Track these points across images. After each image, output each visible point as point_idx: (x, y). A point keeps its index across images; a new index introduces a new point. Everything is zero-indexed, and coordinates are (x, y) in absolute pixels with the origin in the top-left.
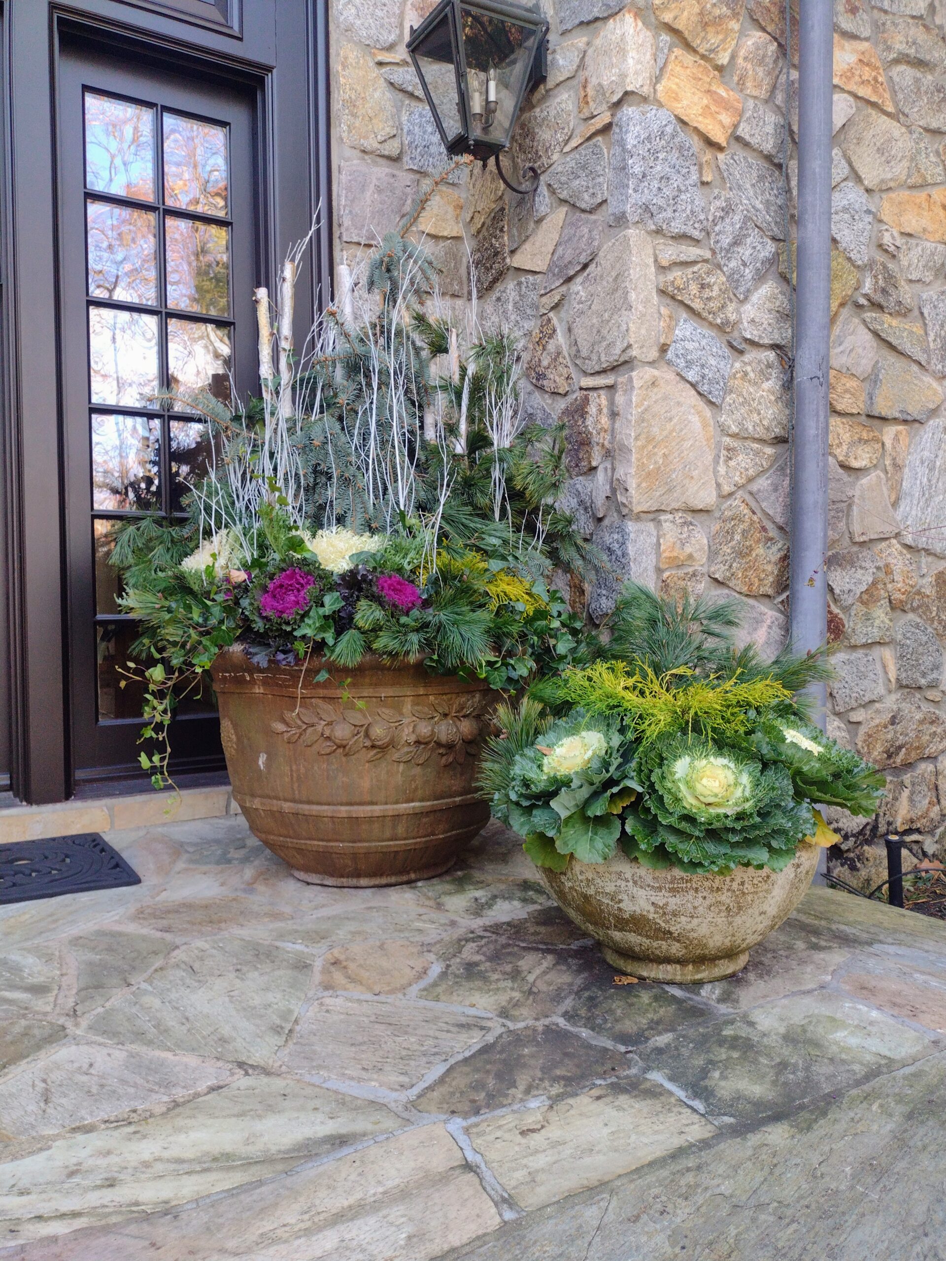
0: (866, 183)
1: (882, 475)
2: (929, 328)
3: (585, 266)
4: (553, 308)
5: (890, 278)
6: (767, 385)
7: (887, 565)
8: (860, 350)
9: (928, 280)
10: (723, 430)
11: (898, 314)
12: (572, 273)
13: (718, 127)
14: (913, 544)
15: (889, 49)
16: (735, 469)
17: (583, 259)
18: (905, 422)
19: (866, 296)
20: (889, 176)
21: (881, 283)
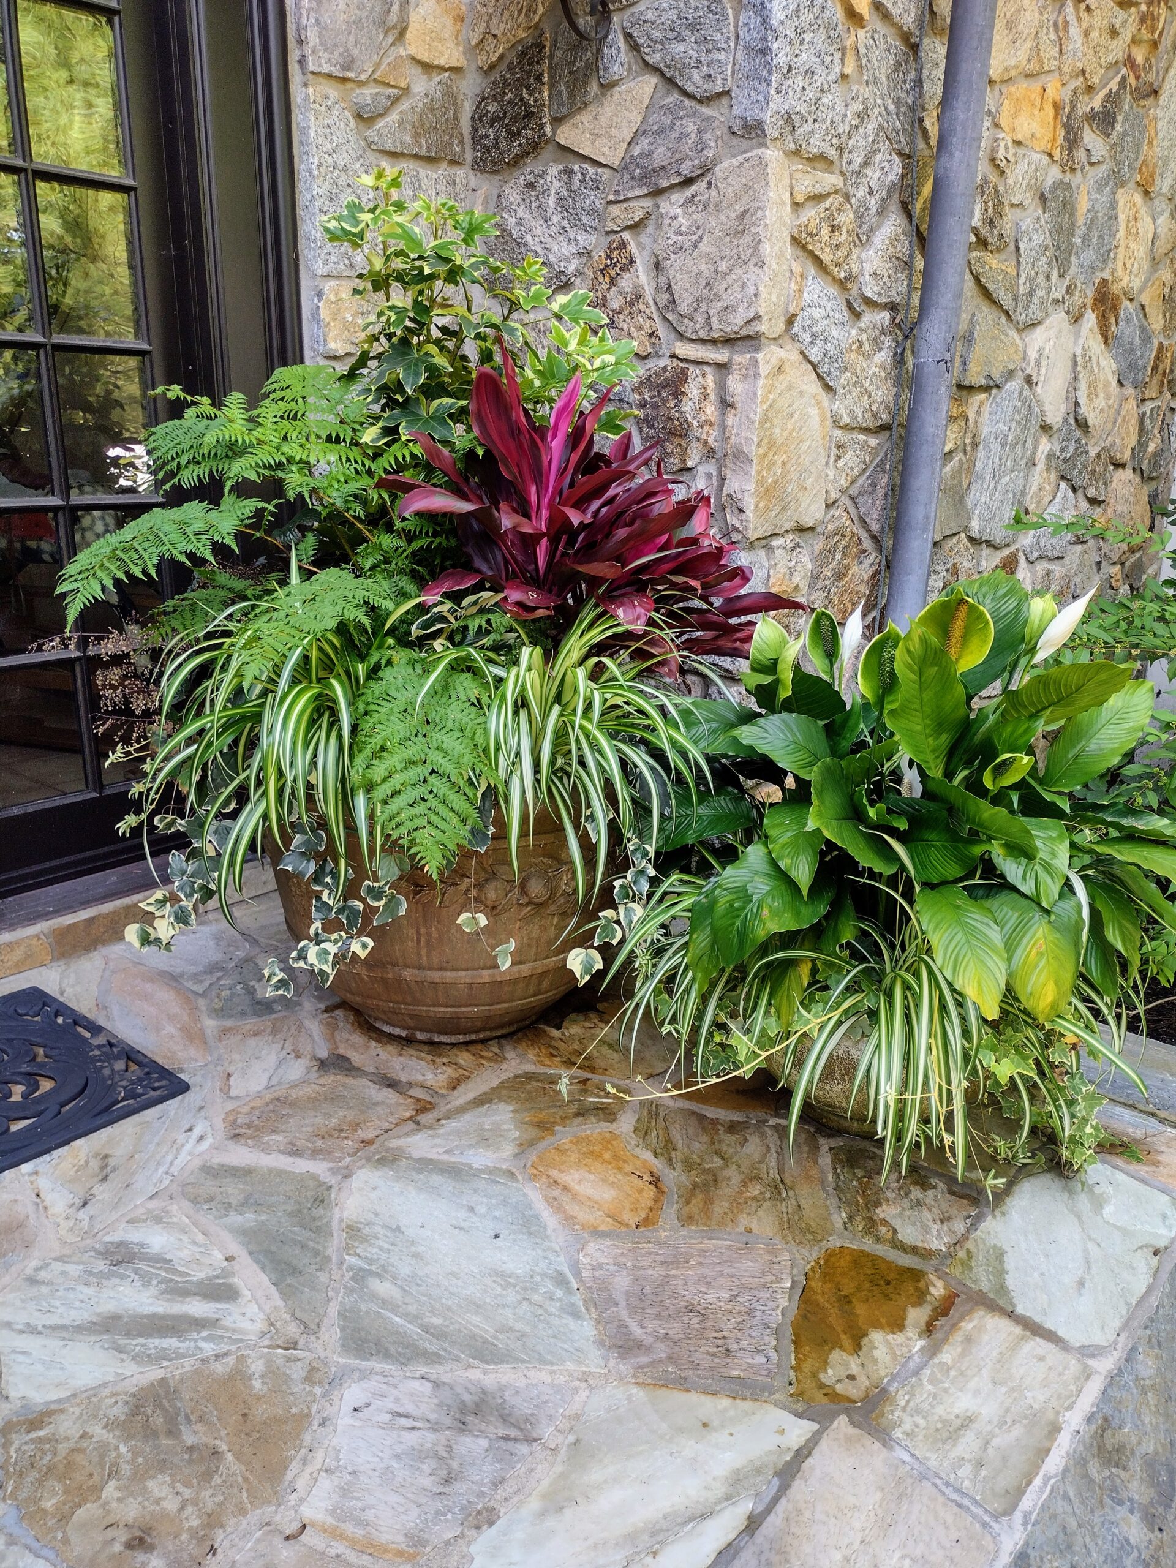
1: (962, 458)
2: (1022, 268)
3: (688, 182)
4: (628, 228)
5: (998, 204)
6: (879, 358)
7: (955, 565)
9: (1026, 203)
10: (836, 423)
11: (999, 251)
12: (665, 184)
14: (978, 536)
16: (843, 470)
17: (686, 169)
18: (987, 389)
19: (975, 230)
20: (1012, 61)
21: (989, 210)
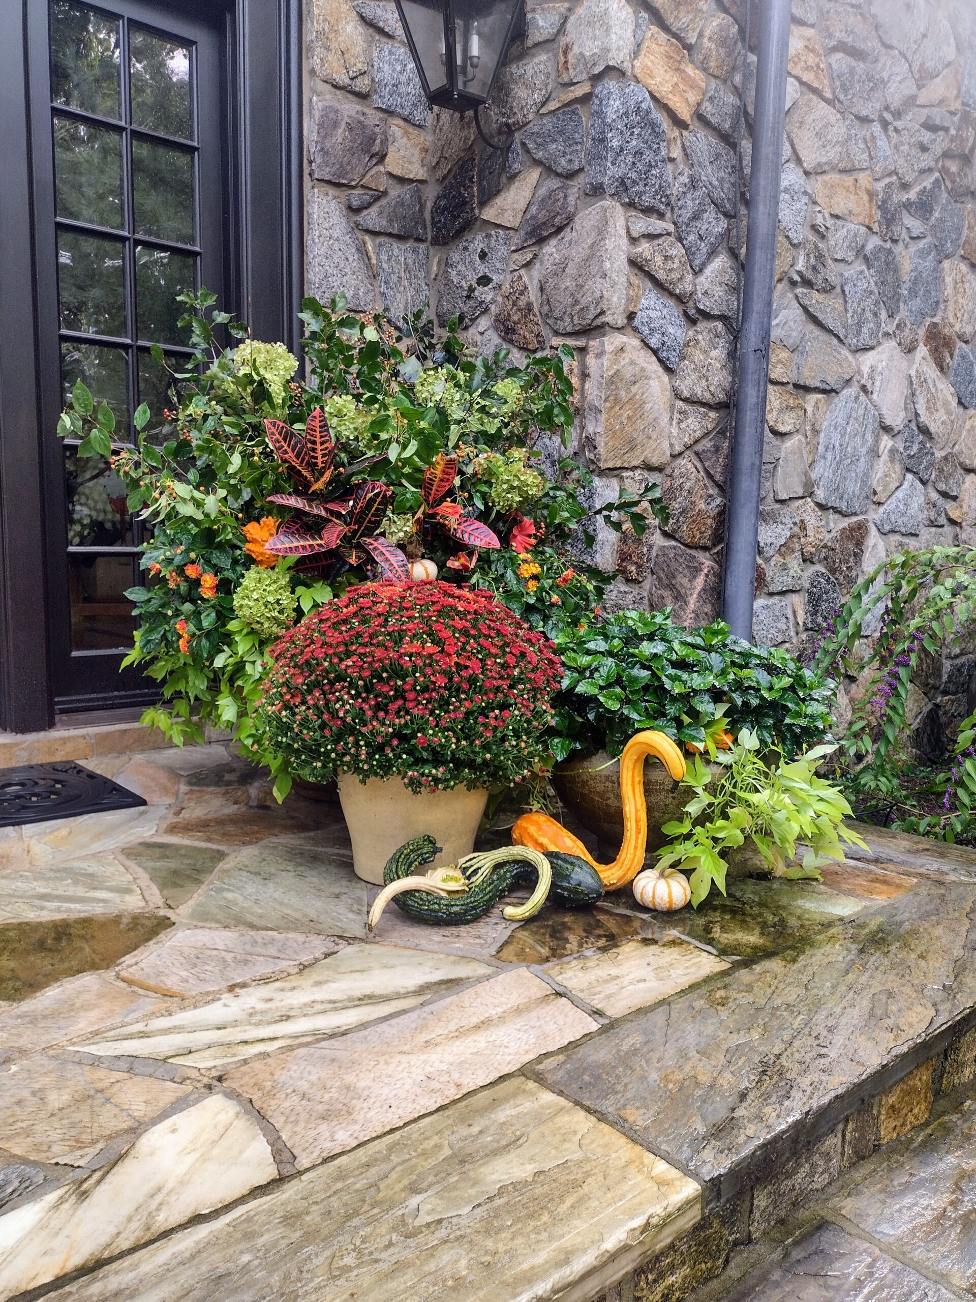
0: (805, 165)
1: (803, 440)
2: (849, 305)
4: (524, 266)
5: (820, 257)
6: (714, 353)
7: (802, 521)
8: (792, 324)
9: (849, 259)
10: (678, 396)
11: (825, 291)
13: (684, 105)
14: (824, 503)
15: (830, 36)
16: (685, 431)
17: (558, 222)
18: (824, 391)
19: (799, 273)
20: (824, 160)
21: (812, 260)
